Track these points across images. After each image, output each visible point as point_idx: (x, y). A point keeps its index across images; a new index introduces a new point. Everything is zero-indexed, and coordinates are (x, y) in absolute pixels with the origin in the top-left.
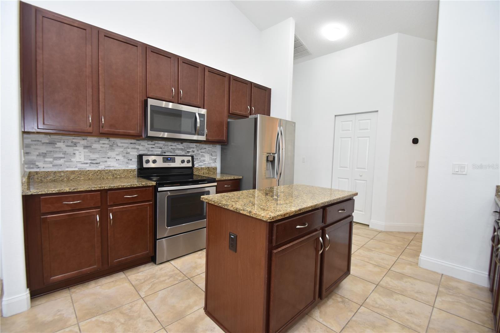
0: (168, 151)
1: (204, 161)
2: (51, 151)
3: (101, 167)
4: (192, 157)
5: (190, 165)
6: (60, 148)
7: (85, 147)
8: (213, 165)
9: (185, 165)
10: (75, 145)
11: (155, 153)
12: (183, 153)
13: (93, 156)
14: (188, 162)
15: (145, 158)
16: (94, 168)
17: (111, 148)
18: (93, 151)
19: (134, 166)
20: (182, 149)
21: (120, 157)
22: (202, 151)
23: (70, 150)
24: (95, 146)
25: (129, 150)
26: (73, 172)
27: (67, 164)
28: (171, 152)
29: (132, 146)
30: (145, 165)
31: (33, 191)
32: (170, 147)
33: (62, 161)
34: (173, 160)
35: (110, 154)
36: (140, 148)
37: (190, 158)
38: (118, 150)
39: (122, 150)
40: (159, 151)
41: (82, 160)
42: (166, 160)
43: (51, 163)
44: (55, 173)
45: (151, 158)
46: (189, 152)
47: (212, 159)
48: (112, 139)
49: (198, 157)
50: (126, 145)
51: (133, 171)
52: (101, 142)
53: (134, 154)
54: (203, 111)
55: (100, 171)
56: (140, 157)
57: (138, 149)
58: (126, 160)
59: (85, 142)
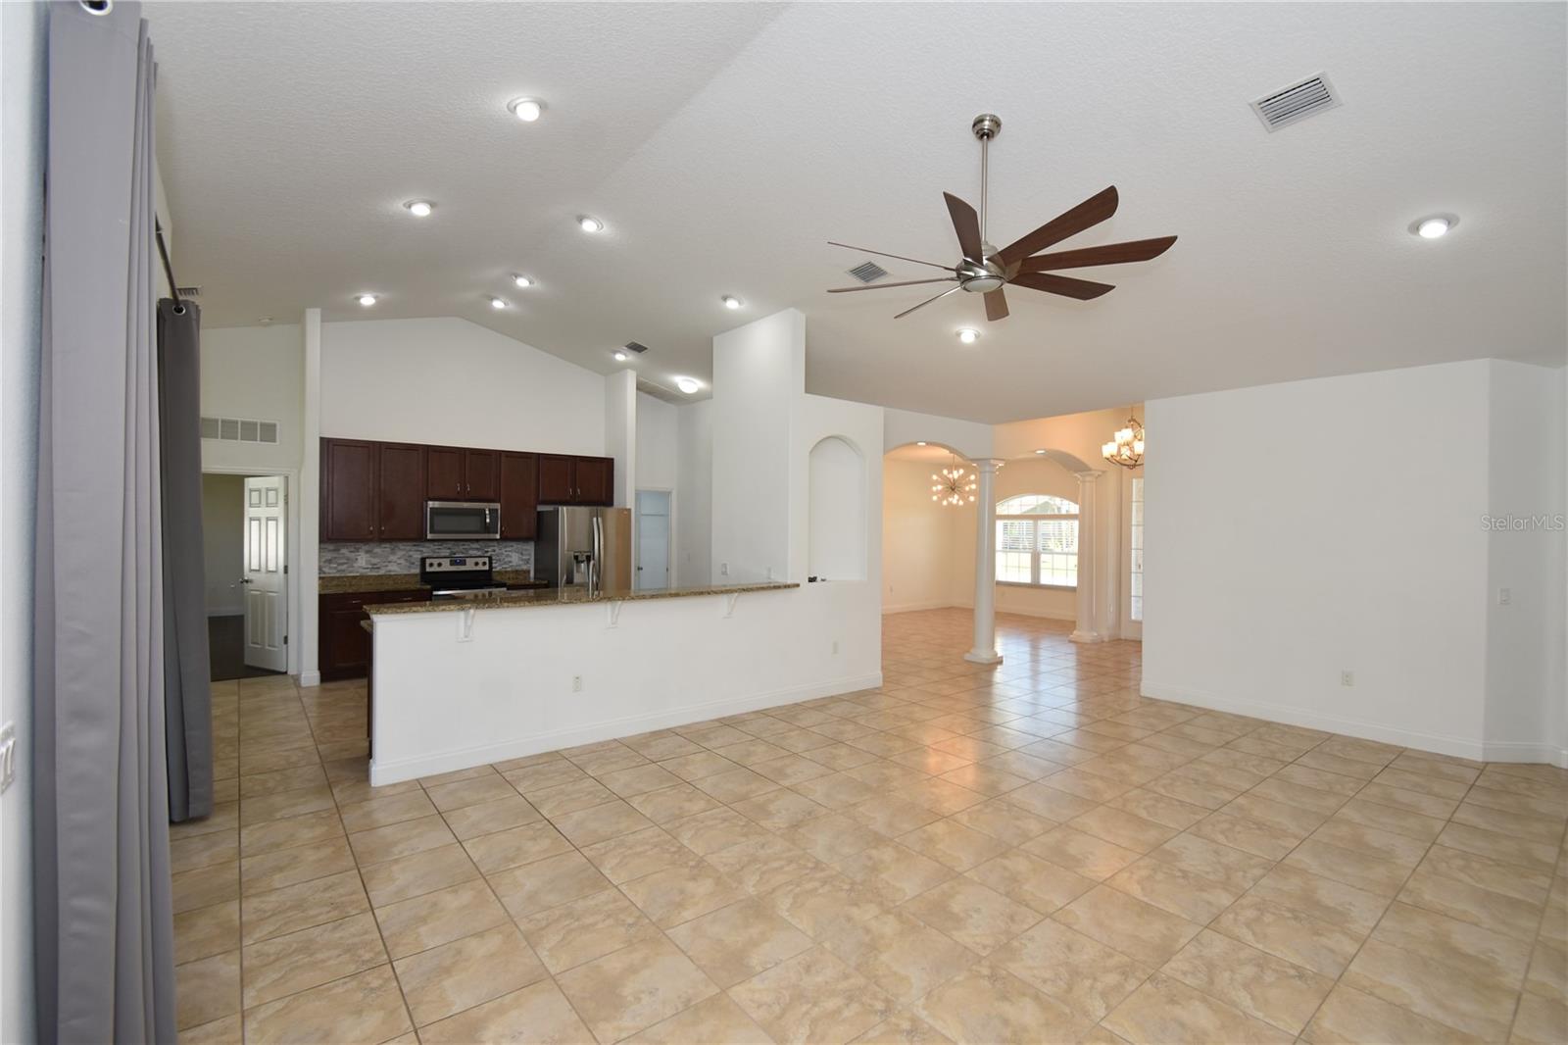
0: (459, 553)
1: (510, 562)
2: (335, 558)
3: (382, 572)
4: (490, 558)
5: (487, 568)
6: (343, 554)
7: (367, 552)
8: (525, 567)
9: (480, 567)
10: (357, 550)
11: (443, 555)
12: (479, 553)
13: (375, 561)
14: (484, 564)
15: (428, 561)
16: (374, 572)
17: (393, 552)
18: (375, 556)
19: (417, 571)
20: (477, 549)
21: (402, 561)
22: (508, 549)
23: (353, 555)
24: (377, 550)
25: (411, 553)
26: (354, 577)
27: (351, 569)
28: (463, 553)
29: (415, 548)
30: (428, 569)
31: (322, 593)
32: (461, 547)
34: (463, 563)
35: (392, 558)
36: (424, 550)
37: (487, 560)
38: (400, 553)
39: (404, 553)
40: (446, 553)
41: (364, 565)
42: (453, 563)
43: (335, 568)
44: (338, 578)
45: (436, 562)
46: (487, 552)
47: (522, 560)
48: (394, 544)
49: (502, 558)
50: (408, 548)
51: (416, 575)
52: (384, 546)
53: (417, 556)
54: (497, 506)
55: (380, 575)
56: (423, 560)
57: (421, 551)
58: (408, 564)
59: (366, 547)
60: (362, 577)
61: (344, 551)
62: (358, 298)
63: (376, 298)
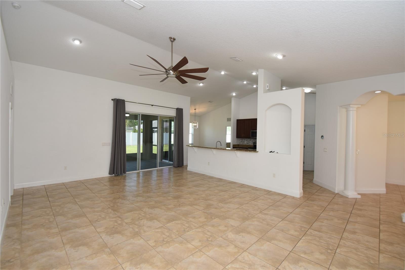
3: (248, 144)
7: (246, 140)
10: (245, 140)
13: (247, 142)
16: (247, 144)
18: (247, 141)
19: (253, 145)
21: (252, 143)
23: (244, 141)
24: (248, 140)
26: (244, 145)
33: (243, 143)
35: (250, 142)
38: (251, 141)
55: (248, 145)
56: (254, 142)
59: (246, 139)
60: (246, 145)
61: (243, 140)
62: (233, 94)
63: (235, 93)
